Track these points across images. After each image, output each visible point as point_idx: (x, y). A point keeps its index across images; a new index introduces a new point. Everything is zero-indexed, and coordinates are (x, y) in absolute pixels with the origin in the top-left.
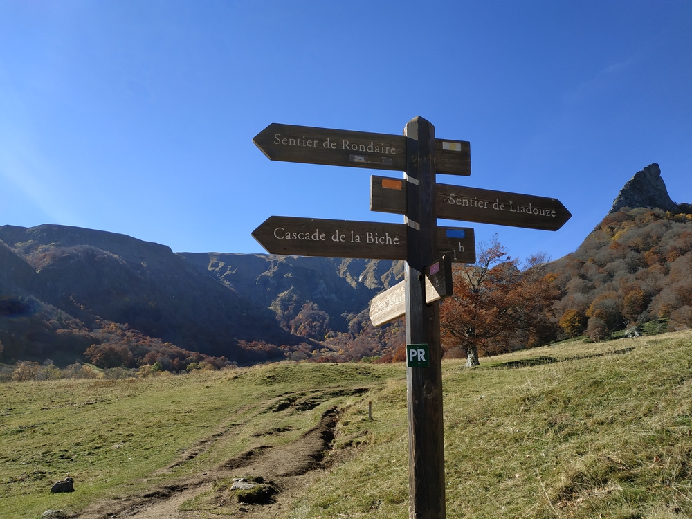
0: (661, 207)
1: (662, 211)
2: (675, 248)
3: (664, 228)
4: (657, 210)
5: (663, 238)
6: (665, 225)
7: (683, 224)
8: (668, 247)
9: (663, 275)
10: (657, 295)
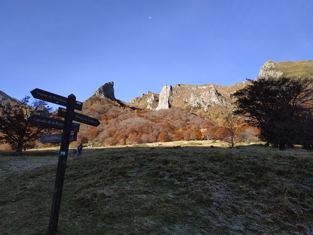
0: (111, 99)
1: (111, 100)
2: (112, 115)
3: (110, 107)
4: (109, 99)
5: (109, 111)
6: (111, 106)
7: (116, 107)
8: (110, 114)
9: (105, 124)
10: (102, 132)
